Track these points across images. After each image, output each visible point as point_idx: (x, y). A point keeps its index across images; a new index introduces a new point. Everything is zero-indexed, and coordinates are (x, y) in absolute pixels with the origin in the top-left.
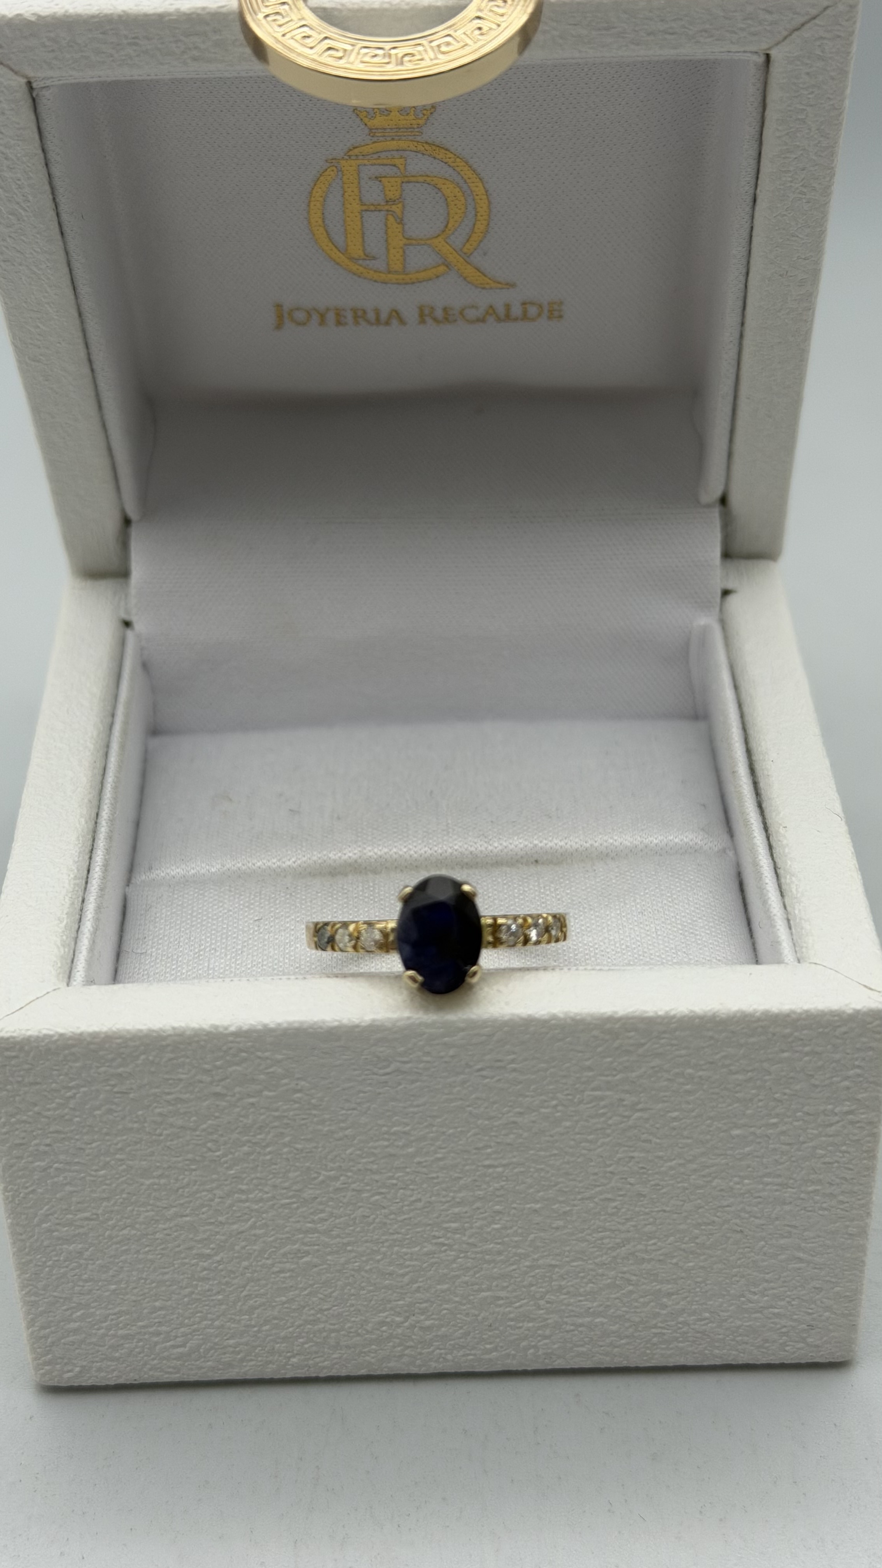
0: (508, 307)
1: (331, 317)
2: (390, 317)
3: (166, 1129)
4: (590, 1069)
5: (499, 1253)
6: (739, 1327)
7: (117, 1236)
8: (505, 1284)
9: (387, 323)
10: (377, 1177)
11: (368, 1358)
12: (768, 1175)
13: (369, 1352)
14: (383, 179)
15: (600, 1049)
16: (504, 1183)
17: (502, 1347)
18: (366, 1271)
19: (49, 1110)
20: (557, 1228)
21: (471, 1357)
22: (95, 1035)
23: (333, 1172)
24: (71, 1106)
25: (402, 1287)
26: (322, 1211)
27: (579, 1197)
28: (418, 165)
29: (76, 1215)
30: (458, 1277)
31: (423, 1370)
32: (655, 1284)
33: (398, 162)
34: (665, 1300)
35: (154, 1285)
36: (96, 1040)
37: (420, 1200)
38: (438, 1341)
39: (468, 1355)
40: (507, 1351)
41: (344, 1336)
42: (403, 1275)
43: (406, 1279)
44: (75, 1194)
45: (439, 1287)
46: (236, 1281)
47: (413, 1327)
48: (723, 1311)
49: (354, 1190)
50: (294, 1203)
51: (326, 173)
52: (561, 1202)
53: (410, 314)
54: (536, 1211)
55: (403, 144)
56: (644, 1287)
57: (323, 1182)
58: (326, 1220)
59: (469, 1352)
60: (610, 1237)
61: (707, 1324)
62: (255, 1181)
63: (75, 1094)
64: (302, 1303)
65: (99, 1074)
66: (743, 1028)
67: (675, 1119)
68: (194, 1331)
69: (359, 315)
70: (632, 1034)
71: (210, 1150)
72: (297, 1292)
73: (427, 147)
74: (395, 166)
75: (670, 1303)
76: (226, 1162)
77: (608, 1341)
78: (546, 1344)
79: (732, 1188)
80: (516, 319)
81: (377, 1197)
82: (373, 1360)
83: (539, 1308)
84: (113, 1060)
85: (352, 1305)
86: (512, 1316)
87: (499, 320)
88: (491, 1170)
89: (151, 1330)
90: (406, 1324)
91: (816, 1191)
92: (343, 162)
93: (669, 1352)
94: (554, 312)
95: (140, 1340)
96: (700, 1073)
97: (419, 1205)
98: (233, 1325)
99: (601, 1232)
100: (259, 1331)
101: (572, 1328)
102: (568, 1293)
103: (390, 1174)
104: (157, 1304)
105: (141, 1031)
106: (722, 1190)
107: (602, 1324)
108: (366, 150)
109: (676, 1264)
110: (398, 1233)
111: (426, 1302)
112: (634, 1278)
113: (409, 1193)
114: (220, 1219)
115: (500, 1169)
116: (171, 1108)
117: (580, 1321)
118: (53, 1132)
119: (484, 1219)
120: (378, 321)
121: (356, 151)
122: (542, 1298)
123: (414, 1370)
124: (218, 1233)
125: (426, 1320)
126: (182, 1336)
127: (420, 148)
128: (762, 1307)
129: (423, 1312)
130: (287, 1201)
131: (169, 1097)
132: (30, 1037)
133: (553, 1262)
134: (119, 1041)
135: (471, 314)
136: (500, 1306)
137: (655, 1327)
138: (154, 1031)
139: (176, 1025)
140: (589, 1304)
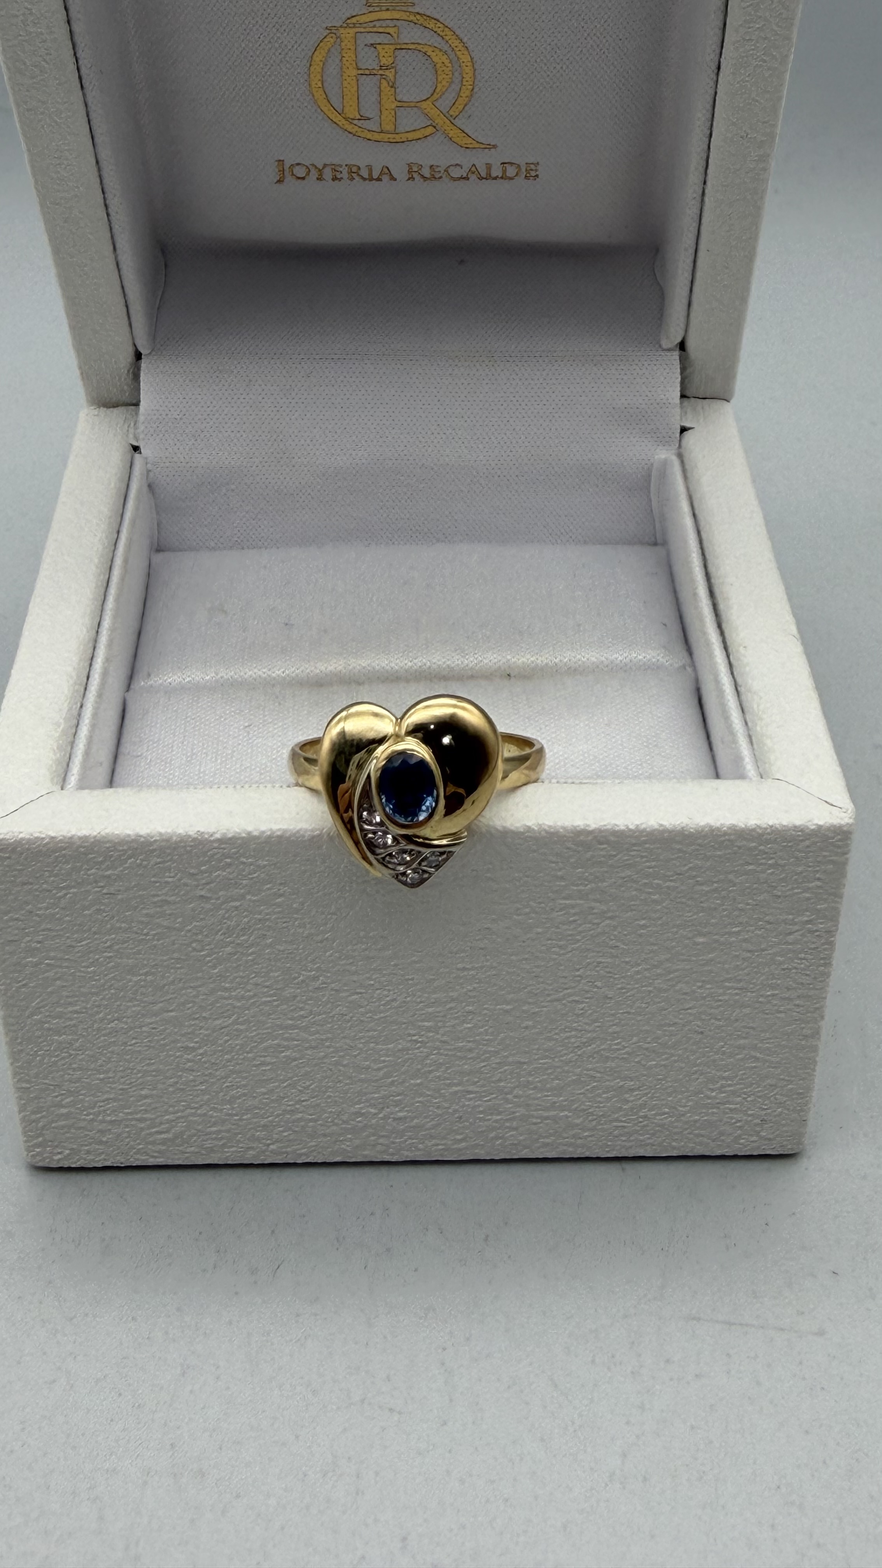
0: (489, 167)
1: (328, 174)
2: (381, 174)
3: (151, 929)
4: (562, 878)
5: (470, 1050)
6: (696, 1121)
7: (105, 1029)
8: (476, 1080)
9: (379, 179)
10: (355, 978)
11: (343, 1146)
12: (728, 980)
13: (345, 1140)
14: (378, 46)
15: (572, 860)
16: (475, 985)
17: (471, 1138)
18: (344, 1066)
19: (40, 909)
20: (526, 1028)
21: (440, 1147)
22: (84, 839)
23: (313, 973)
24: (61, 906)
25: (377, 1080)
26: (302, 1009)
27: (549, 999)
28: (411, 35)
29: (67, 1008)
30: (430, 1072)
31: (394, 1159)
32: (618, 1080)
33: (391, 31)
34: (627, 1096)
35: (139, 1075)
36: (86, 844)
37: (394, 1000)
38: (410, 1132)
39: (438, 1145)
40: (477, 1142)
41: (321, 1125)
42: (379, 1069)
43: (381, 1073)
44: (65, 989)
45: (412, 1082)
46: (218, 1073)
47: (385, 1118)
48: (681, 1106)
49: (332, 989)
50: (274, 1001)
51: (326, 40)
52: (529, 1003)
53: (399, 172)
54: (507, 1011)
55: (396, 15)
56: (607, 1083)
57: (303, 981)
58: (306, 1017)
59: (438, 1142)
60: (576, 1037)
61: (666, 1118)
62: (238, 980)
63: (66, 894)
64: (282, 1095)
65: (89, 875)
66: (710, 842)
67: (644, 927)
68: (178, 1118)
69: (354, 172)
70: (605, 846)
71: (194, 949)
72: (277, 1084)
73: (418, 17)
74: (389, 34)
75: (632, 1098)
76: (209, 962)
77: (572, 1133)
78: (512, 1136)
79: (694, 992)
80: (495, 178)
81: (355, 997)
82: (349, 1149)
83: (507, 1101)
84: (102, 862)
85: (329, 1097)
86: (481, 1109)
87: (481, 178)
88: (465, 973)
89: (139, 1116)
90: (381, 1116)
91: (773, 995)
92: (342, 30)
93: (630, 1144)
94: (531, 173)
95: (127, 1126)
96: (667, 884)
97: (395, 1004)
98: (215, 1114)
99: (566, 1032)
100: (240, 1120)
101: (539, 1121)
102: (535, 1088)
103: (368, 975)
104: (143, 1093)
105: (129, 836)
106: (686, 994)
107: (567, 1117)
108: (363, 19)
109: (638, 1062)
110: (375, 1031)
111: (399, 1095)
112: (599, 1075)
113: (386, 993)
114: (204, 1015)
115: (472, 972)
116: (158, 909)
117: (546, 1114)
118: (43, 930)
119: (456, 1018)
120: (371, 179)
121: (354, 20)
122: (510, 1093)
123: (387, 1158)
124: (201, 1028)
125: (400, 1111)
126: (167, 1123)
127: (412, 18)
128: (718, 1103)
129: (397, 1104)
130: (269, 999)
131: (156, 899)
132: (22, 839)
133: (523, 1060)
134: (108, 845)
135: (456, 173)
136: (470, 1099)
137: (617, 1120)
138: (141, 836)
139: (163, 831)
140: (555, 1099)
